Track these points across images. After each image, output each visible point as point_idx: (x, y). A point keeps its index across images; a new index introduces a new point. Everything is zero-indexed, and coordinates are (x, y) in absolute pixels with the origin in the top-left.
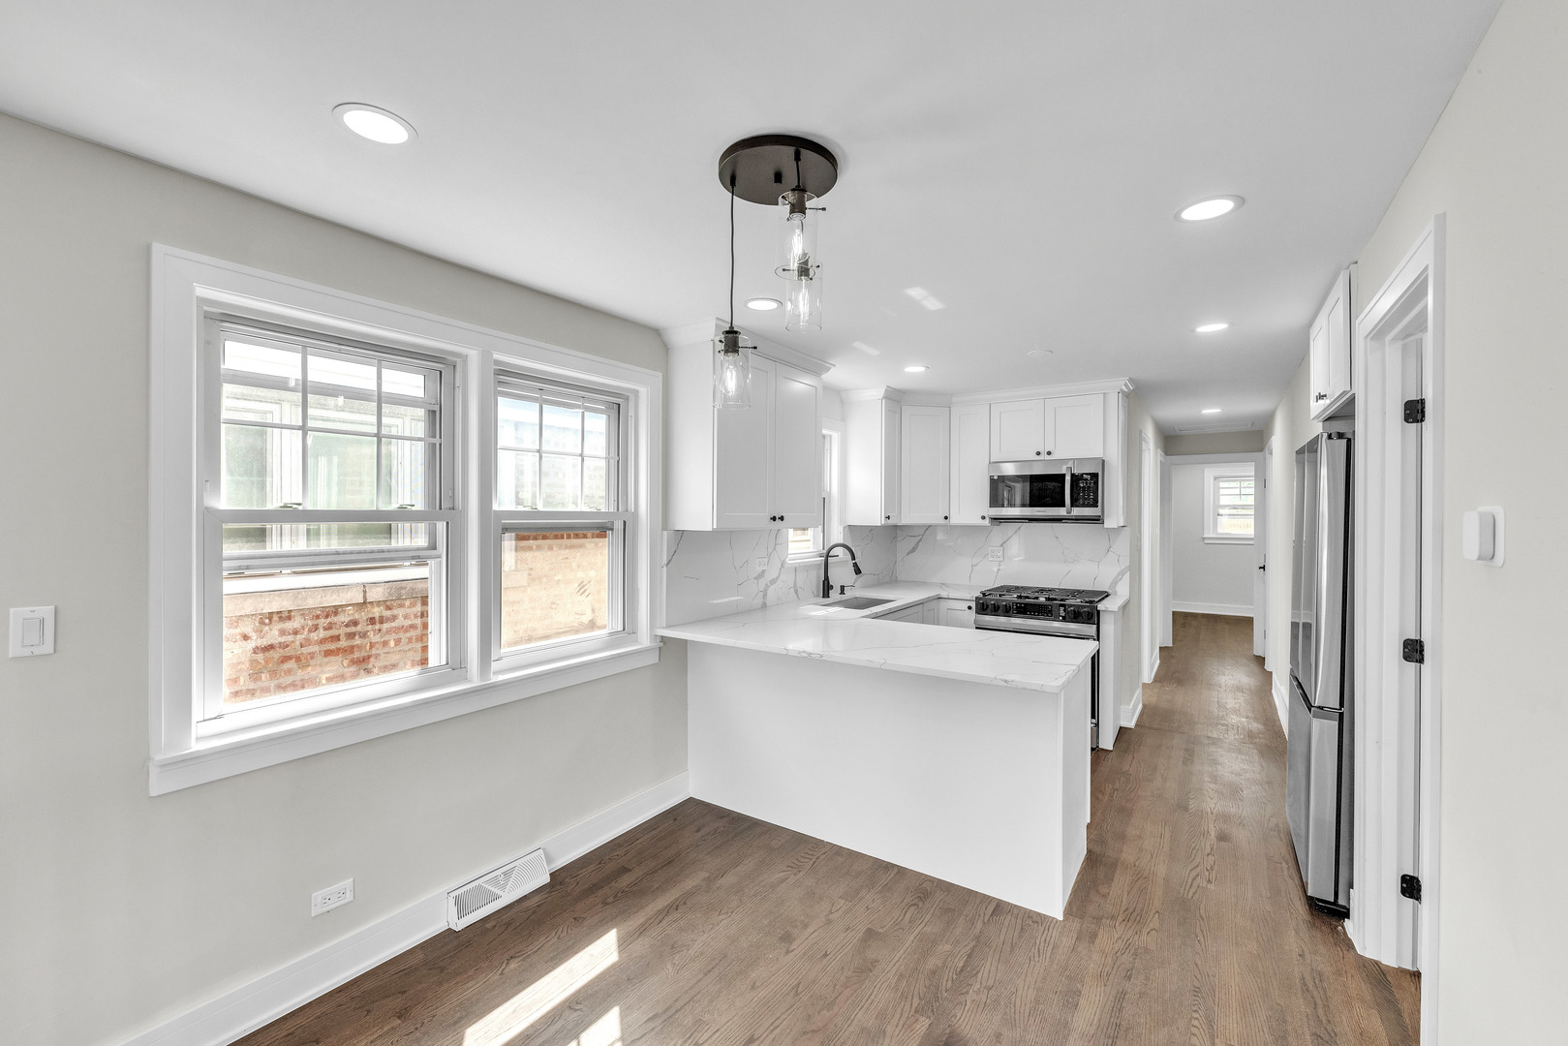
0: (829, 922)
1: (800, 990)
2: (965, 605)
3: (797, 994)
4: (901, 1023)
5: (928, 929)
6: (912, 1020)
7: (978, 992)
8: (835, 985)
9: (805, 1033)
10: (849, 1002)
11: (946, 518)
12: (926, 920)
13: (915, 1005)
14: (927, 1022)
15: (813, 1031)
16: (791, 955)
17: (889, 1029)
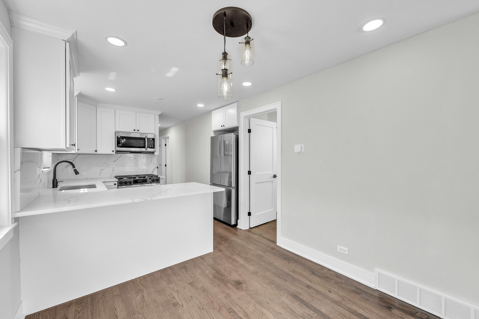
0: (177, 291)
1: (202, 308)
2: (113, 184)
3: (203, 309)
4: (227, 289)
5: (198, 272)
6: (227, 287)
7: (225, 272)
8: (205, 298)
9: (219, 311)
10: (213, 297)
11: (96, 151)
12: (195, 271)
13: (223, 285)
14: (229, 284)
15: (219, 309)
16: (184, 305)
17: (228, 292)
